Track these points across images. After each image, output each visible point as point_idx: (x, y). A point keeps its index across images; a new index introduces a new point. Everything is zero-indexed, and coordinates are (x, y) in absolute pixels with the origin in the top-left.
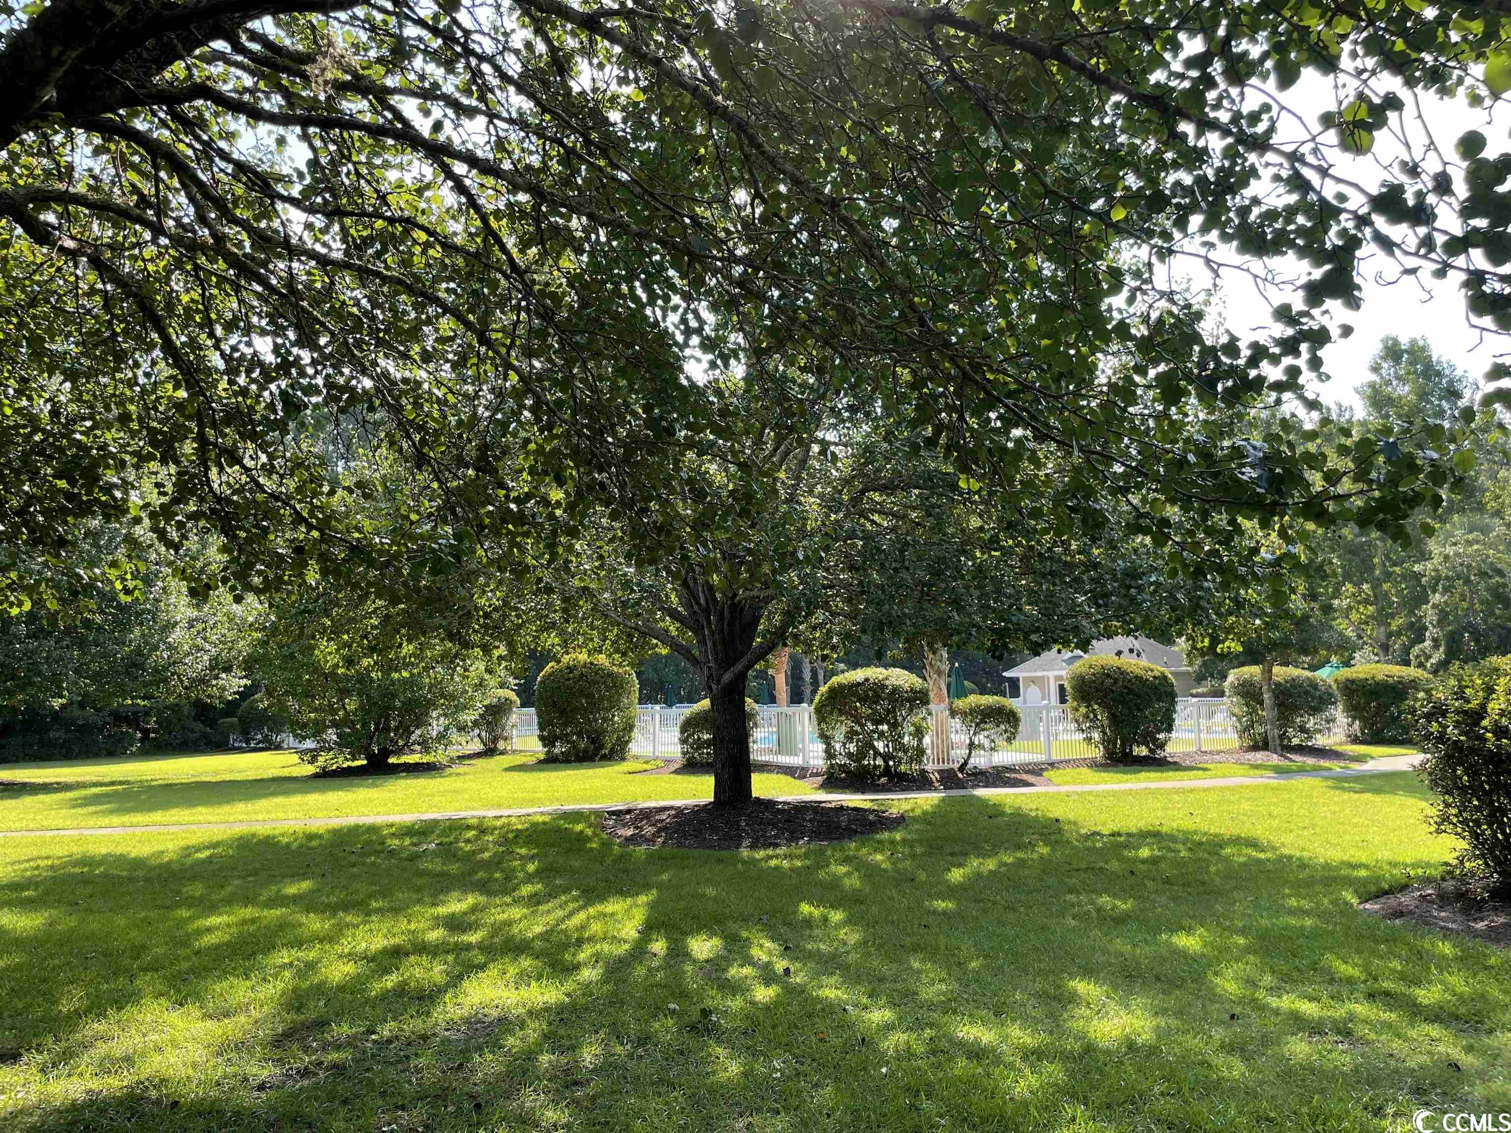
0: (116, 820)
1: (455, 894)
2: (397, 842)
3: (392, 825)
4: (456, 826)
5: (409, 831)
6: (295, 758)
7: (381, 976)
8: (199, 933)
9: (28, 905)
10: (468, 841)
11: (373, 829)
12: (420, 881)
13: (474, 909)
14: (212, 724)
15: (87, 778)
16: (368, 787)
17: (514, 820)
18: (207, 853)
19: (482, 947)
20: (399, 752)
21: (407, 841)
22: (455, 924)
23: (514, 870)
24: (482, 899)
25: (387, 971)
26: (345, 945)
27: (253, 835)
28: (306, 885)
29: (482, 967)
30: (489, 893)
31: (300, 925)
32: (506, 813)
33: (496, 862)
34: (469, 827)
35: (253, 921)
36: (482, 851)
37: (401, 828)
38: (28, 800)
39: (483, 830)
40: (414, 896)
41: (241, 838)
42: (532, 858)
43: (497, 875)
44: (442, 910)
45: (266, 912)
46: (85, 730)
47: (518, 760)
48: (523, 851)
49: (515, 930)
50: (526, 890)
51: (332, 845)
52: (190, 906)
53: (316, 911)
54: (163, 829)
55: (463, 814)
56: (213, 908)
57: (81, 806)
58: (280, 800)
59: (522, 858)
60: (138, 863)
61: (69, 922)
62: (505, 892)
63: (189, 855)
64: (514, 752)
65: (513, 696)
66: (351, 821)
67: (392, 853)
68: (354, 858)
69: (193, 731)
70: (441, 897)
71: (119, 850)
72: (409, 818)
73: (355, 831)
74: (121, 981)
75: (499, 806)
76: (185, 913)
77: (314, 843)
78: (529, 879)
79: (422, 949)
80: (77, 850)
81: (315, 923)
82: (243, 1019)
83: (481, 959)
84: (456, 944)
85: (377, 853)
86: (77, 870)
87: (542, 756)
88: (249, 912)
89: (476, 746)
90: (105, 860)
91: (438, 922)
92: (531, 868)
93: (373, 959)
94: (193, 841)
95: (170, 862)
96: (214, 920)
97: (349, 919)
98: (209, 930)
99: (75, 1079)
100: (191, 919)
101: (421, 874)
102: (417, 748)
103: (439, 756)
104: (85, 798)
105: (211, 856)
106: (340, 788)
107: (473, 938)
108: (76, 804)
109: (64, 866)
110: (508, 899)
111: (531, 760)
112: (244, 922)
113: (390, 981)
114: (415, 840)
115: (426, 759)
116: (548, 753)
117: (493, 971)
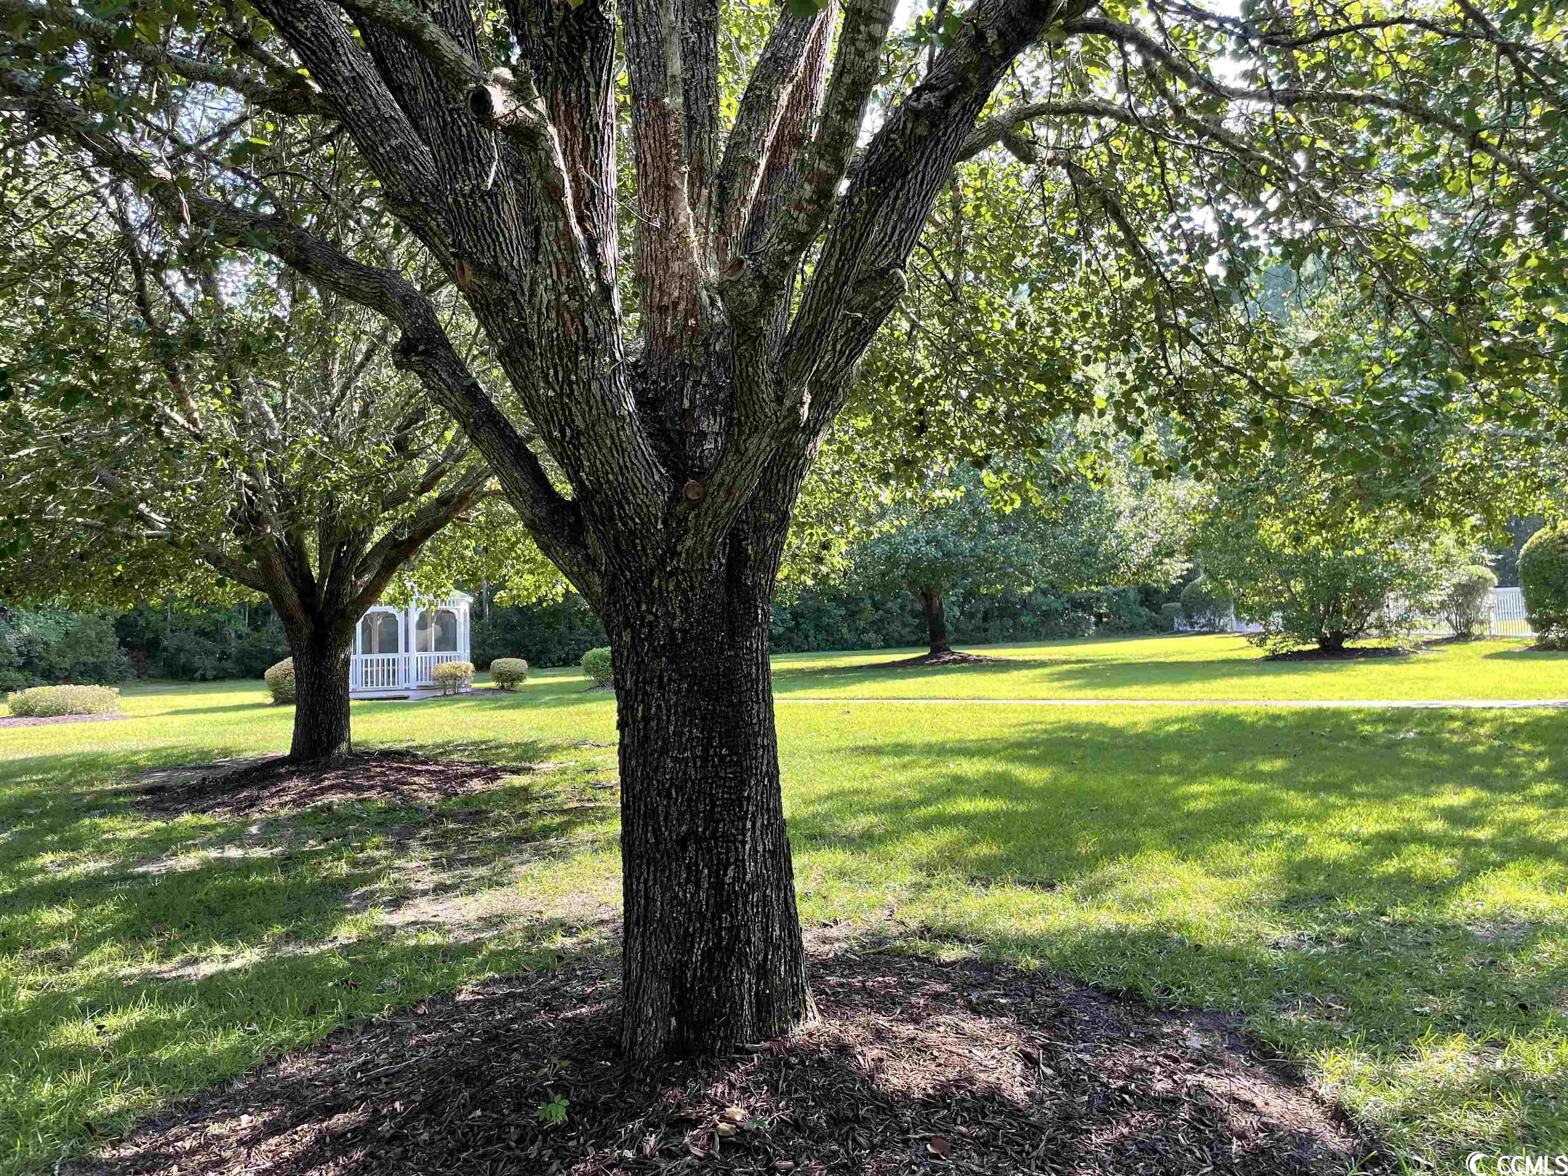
0: (1090, 693)
1: (1450, 786)
2: (1368, 728)
3: (1359, 711)
4: (1435, 716)
5: (1380, 718)
6: (1243, 641)
7: (1381, 859)
8: (1187, 798)
9: (1036, 761)
10: (1453, 732)
11: (1338, 714)
12: (1404, 771)
13: (1476, 804)
14: (1157, 609)
15: (1056, 657)
16: (1325, 671)
17: (1507, 712)
18: (1175, 727)
19: (1493, 844)
20: (1354, 635)
21: (1381, 729)
22: (1454, 816)
23: (1518, 766)
24: (1484, 795)
25: (1386, 856)
26: (1334, 824)
27: (1217, 713)
28: (1279, 764)
29: (1500, 866)
30: (1490, 788)
31: (1283, 801)
32: (1497, 704)
33: (1494, 757)
34: (1453, 718)
35: (1235, 792)
36: (1475, 742)
37: (1370, 714)
38: (1015, 674)
39: (1470, 721)
40: (1400, 784)
41: (1205, 715)
42: (1540, 756)
43: (1498, 770)
44: (1437, 802)
45: (1244, 785)
46: (1047, 615)
47: (1502, 647)
48: (1527, 747)
49: (1534, 831)
50: (1540, 789)
51: (1299, 726)
52: (1171, 774)
53: (1296, 789)
54: (1133, 703)
55: (1443, 704)
56: (1192, 778)
57: (1058, 680)
58: (1235, 681)
59: (1526, 754)
60: (1116, 732)
61: (1069, 779)
62: (1513, 790)
63: (1159, 728)
64: (1493, 637)
65: (1489, 574)
66: (1313, 704)
67: (1365, 739)
68: (1324, 741)
69: (1139, 616)
70: (1433, 788)
71: (1098, 720)
72: (1379, 704)
73: (1319, 715)
74: (1125, 834)
75: (1487, 697)
76: (1170, 780)
77: (1280, 724)
78: (1540, 777)
79: (1421, 838)
80: (1064, 717)
81: (1297, 801)
82: (1244, 880)
83: (1494, 857)
84: (1462, 838)
85: (1350, 738)
86: (1066, 734)
87: (1533, 643)
88: (1228, 784)
89: (1446, 631)
90: (1087, 727)
91: (1434, 813)
92: (1542, 766)
93: (1366, 842)
94: (1161, 715)
95: (1145, 733)
96: (1196, 788)
97: (1332, 799)
98: (1195, 797)
99: (1104, 911)
100: (1176, 785)
101: (1404, 762)
102: (1374, 632)
103: (1400, 640)
104: (1059, 673)
105: (1180, 730)
106: (1295, 671)
107: (1483, 834)
108: (1054, 678)
109: (1056, 730)
110: (1518, 798)
111: (1518, 647)
112: (1225, 793)
113: (1391, 866)
114: (1389, 728)
115: (1385, 644)
116: (1540, 639)
117: (1513, 870)
